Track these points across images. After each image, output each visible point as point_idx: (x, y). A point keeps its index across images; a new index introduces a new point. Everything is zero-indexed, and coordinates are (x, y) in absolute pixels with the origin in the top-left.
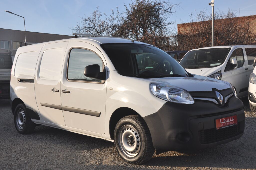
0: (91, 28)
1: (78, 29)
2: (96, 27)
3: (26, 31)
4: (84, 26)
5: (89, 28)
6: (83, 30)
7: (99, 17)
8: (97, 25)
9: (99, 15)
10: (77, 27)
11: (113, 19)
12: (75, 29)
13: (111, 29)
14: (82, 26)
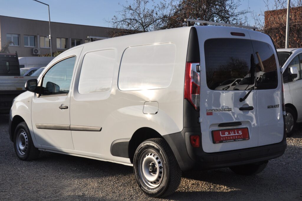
0: (132, 20)
1: (115, 22)
2: (141, 18)
3: (51, 21)
4: (124, 17)
5: (131, 19)
6: (122, 22)
7: (145, 4)
8: (142, 16)
9: (146, 2)
10: (114, 18)
11: (164, 7)
12: (112, 21)
13: (160, 20)
14: (120, 18)
